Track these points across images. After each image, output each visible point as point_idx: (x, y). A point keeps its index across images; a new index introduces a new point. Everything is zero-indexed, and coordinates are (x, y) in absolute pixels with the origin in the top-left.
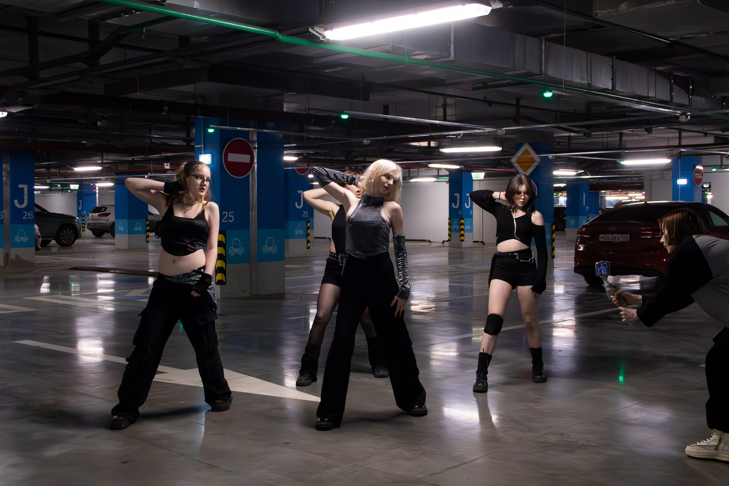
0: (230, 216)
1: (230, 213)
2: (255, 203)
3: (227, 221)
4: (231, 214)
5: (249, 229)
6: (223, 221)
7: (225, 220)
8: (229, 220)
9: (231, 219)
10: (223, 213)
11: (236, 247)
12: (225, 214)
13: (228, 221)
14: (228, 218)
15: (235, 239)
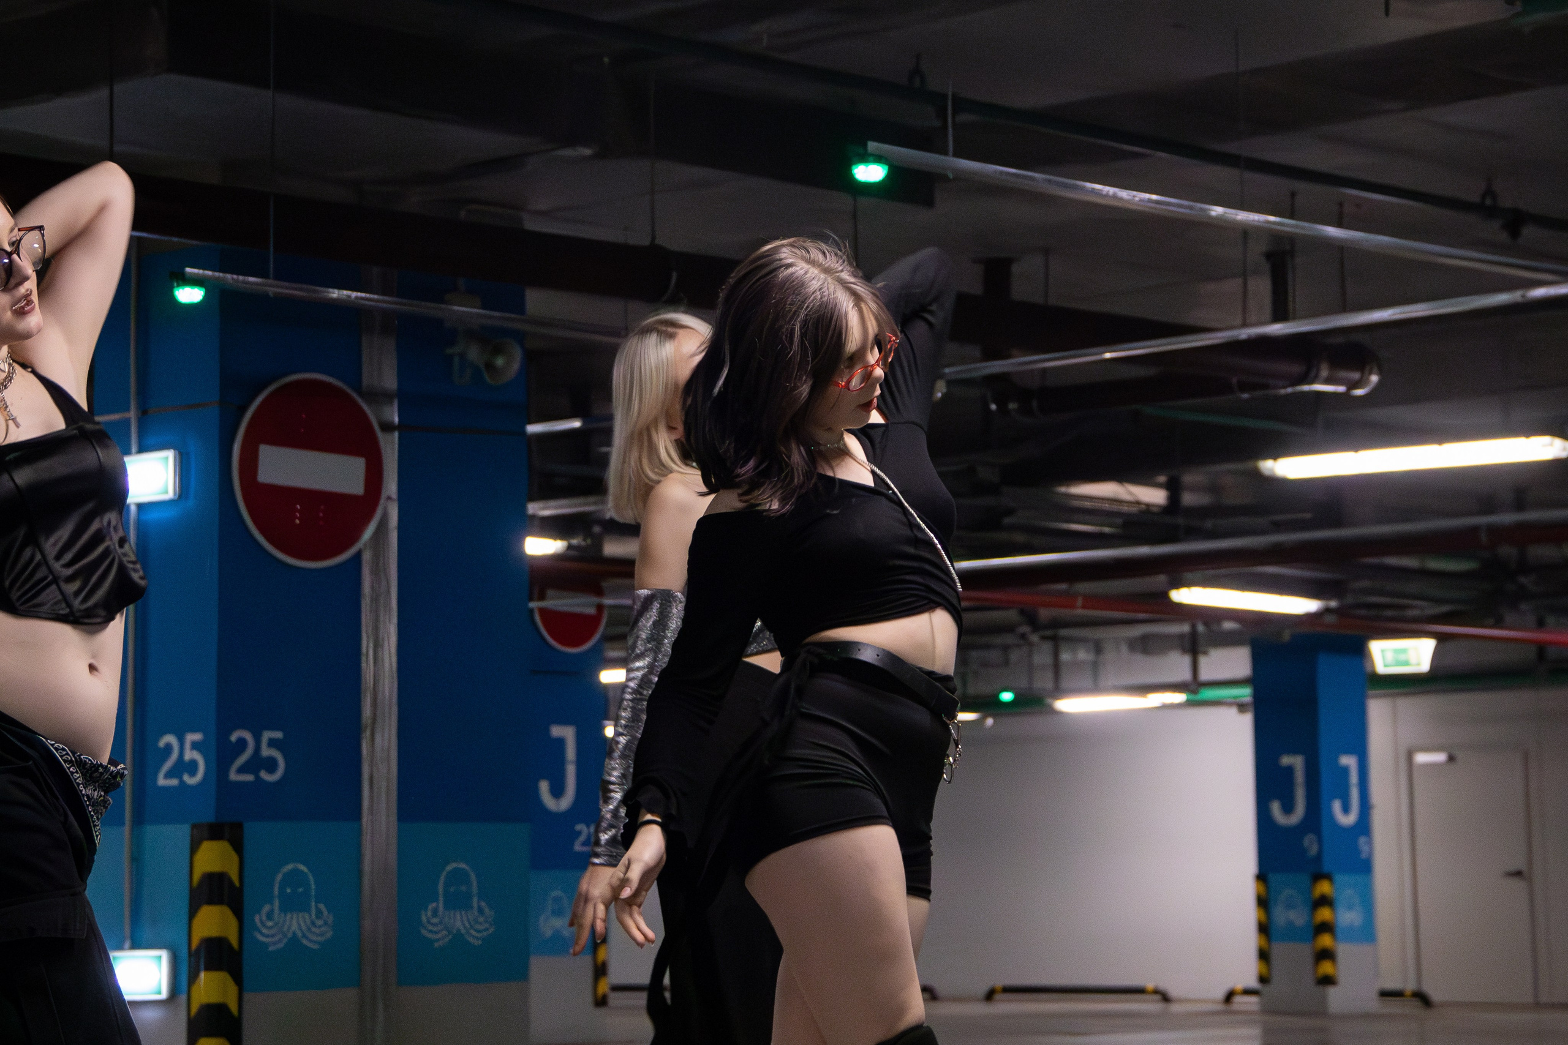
0: (266, 752)
1: (267, 735)
2: (387, 692)
3: (250, 778)
4: (272, 743)
5: (358, 816)
6: (233, 776)
7: (241, 770)
8: (264, 775)
9: (270, 765)
10: (234, 738)
11: (293, 904)
12: (242, 744)
13: (258, 777)
14: (257, 763)
15: (290, 867)
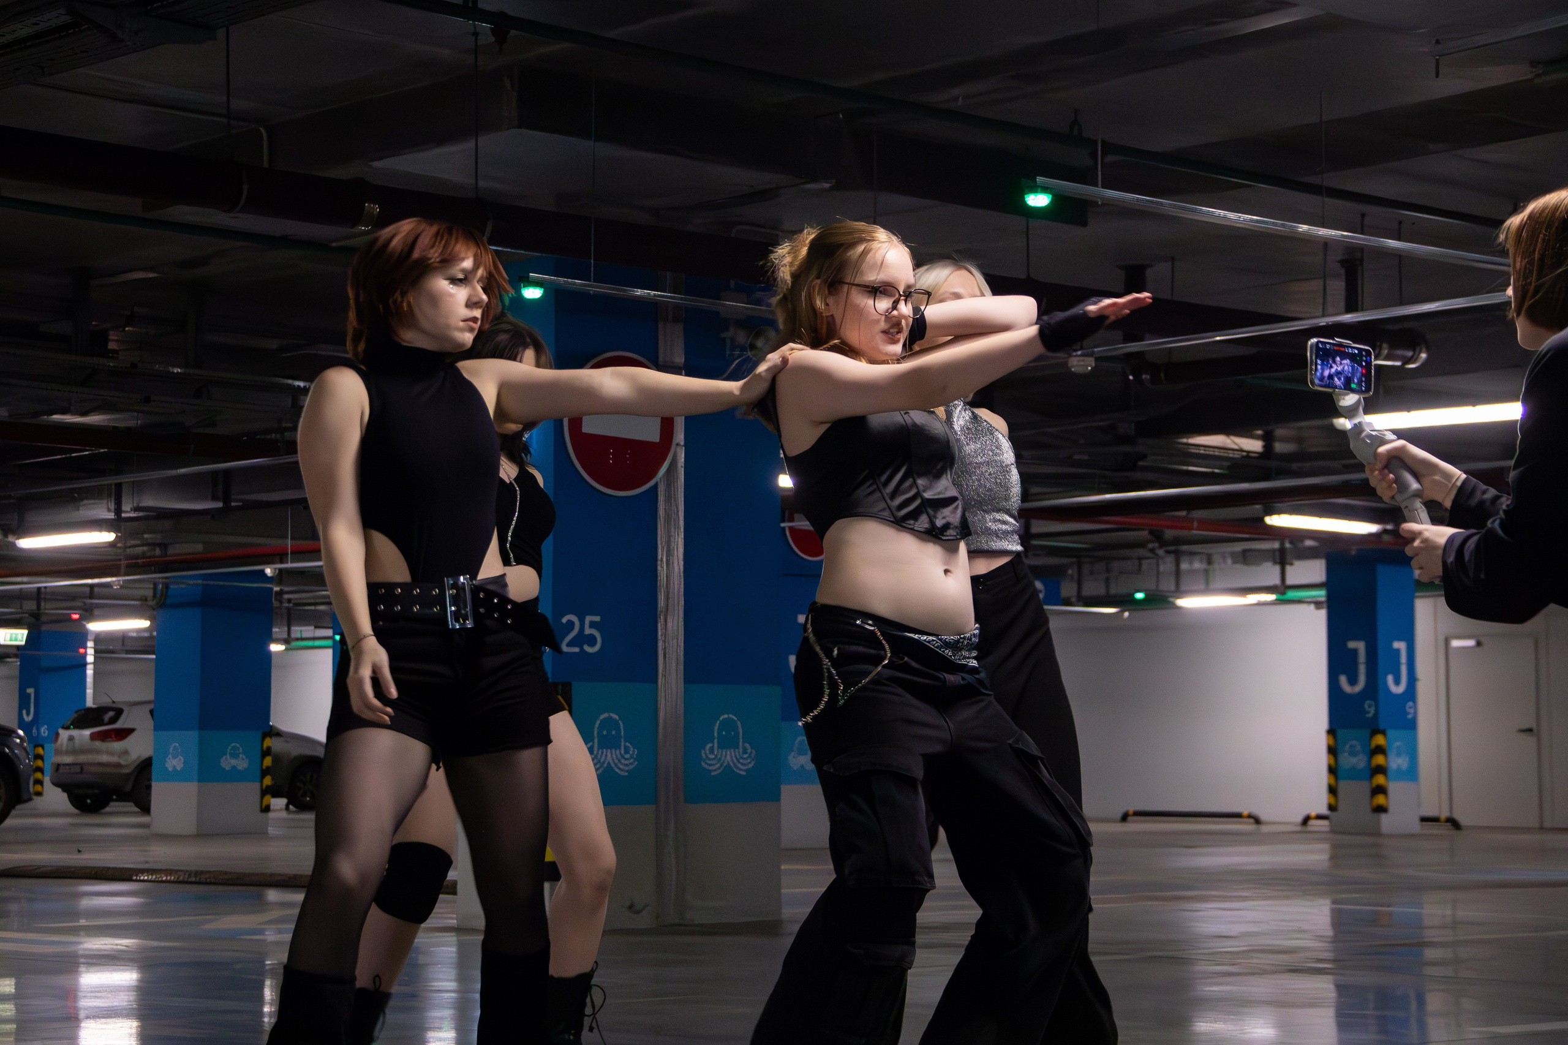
0: (588, 631)
1: (588, 619)
3: (577, 650)
4: (593, 625)
5: (656, 681)
7: (569, 645)
8: (587, 648)
9: (592, 641)
10: (564, 620)
12: (571, 624)
13: (582, 649)
14: (582, 639)
15: (606, 715)
